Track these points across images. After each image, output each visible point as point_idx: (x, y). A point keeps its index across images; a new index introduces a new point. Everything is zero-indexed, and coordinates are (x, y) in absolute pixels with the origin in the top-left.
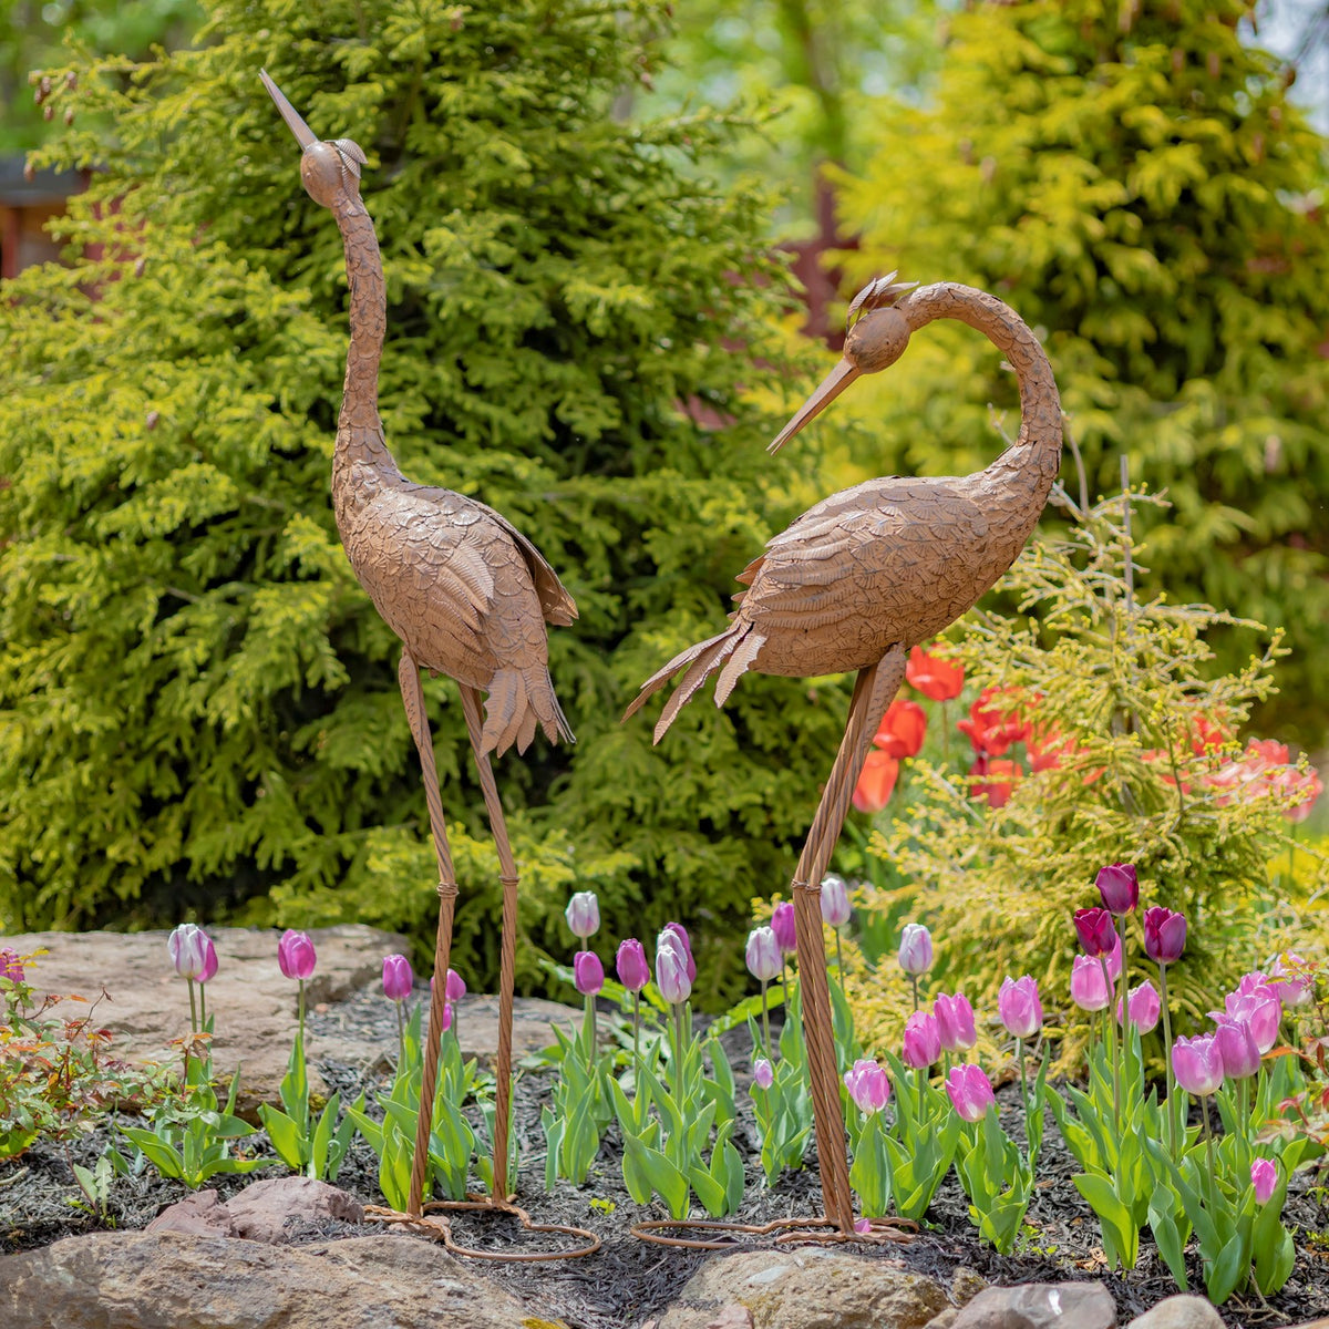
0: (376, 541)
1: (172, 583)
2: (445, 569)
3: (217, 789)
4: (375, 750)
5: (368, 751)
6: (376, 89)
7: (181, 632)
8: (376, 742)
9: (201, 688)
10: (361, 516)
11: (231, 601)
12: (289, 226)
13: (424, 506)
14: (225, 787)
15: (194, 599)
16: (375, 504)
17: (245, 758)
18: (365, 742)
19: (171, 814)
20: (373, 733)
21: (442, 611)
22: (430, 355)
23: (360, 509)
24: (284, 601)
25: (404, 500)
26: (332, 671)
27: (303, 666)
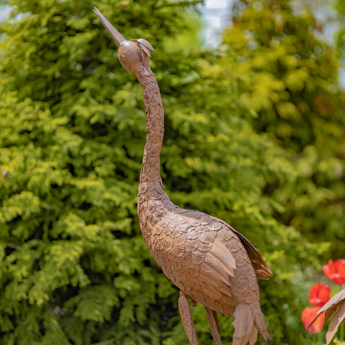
0: (169, 239)
1: (10, 242)
2: (208, 254)
3: (30, 328)
4: (100, 311)
5: (97, 312)
6: (89, 35)
7: (14, 263)
8: (100, 307)
9: (24, 287)
10: (157, 226)
11: (35, 248)
12: (50, 92)
13: (192, 221)
14: (33, 327)
15: (18, 248)
16: (165, 220)
17: (41, 314)
18: (96, 308)
19: (9, 338)
20: (99, 304)
21: (208, 276)
22: (111, 144)
23: (156, 222)
24: (64, 250)
25: (180, 218)
26: (83, 279)
27: (70, 277)
